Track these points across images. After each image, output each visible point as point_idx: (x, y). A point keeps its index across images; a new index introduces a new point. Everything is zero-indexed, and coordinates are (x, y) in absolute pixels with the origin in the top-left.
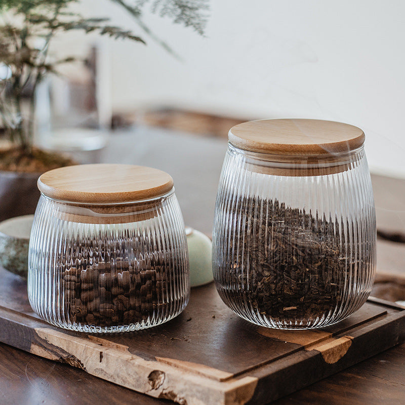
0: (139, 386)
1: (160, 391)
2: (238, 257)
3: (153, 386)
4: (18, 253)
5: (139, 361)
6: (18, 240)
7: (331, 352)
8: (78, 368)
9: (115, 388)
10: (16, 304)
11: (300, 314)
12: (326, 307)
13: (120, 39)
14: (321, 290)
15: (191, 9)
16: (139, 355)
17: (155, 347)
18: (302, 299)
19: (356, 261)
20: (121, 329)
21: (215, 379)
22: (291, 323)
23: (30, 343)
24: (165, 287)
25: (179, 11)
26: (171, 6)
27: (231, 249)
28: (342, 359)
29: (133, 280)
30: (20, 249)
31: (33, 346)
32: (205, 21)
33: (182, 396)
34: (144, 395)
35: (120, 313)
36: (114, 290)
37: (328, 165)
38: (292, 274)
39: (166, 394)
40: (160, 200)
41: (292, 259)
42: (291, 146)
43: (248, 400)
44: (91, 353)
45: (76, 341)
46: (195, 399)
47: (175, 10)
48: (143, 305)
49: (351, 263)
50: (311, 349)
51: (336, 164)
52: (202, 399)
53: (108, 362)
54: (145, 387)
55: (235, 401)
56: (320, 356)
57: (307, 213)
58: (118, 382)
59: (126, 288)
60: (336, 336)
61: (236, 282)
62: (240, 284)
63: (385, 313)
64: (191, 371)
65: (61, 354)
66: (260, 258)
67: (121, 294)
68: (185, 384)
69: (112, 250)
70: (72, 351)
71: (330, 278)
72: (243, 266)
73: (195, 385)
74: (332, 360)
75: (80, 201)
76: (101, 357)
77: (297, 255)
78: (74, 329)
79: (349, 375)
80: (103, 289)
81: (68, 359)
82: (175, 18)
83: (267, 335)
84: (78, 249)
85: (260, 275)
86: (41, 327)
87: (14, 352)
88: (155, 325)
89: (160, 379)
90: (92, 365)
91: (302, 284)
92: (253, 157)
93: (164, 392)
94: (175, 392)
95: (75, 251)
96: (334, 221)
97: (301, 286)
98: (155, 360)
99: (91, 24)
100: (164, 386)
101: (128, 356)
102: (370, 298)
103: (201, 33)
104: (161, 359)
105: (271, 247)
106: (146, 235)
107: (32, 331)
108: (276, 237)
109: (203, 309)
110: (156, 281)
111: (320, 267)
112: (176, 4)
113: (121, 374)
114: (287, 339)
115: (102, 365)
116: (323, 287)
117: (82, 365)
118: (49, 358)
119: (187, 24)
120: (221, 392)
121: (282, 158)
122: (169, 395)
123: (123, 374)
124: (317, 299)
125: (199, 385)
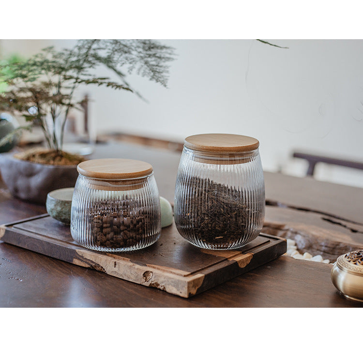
0: (138, 280)
1: (150, 282)
2: (190, 209)
3: (146, 280)
4: (62, 209)
5: (137, 266)
6: (62, 201)
7: (242, 261)
8: (101, 271)
9: (123, 282)
10: (62, 237)
11: (225, 241)
12: (239, 236)
13: (118, 89)
14: (236, 227)
15: (159, 72)
16: (137, 263)
17: (145, 259)
18: (226, 232)
19: (255, 212)
20: (122, 250)
21: (181, 275)
22: (219, 246)
23: (73, 258)
24: (149, 226)
25: (152, 74)
26: (147, 71)
27: (186, 205)
28: (248, 265)
29: (132, 222)
30: (63, 206)
31: (74, 260)
32: (167, 79)
33: (163, 285)
34: (140, 285)
35: (124, 240)
36: (122, 228)
37: (241, 158)
38: (221, 218)
39: (153, 284)
40: (147, 178)
41: (221, 210)
42: (221, 148)
43: (199, 286)
44: (109, 263)
45: (100, 256)
46: (170, 286)
47: (150, 73)
48: (137, 236)
49: (253, 212)
50: (231, 260)
51: (245, 158)
52: (174, 286)
53: (119, 267)
54: (141, 280)
55: (193, 287)
56: (236, 263)
57: (226, 186)
58: (125, 278)
59: (128, 226)
60: (243, 253)
61: (189, 223)
62: (191, 224)
63: (269, 241)
64: (167, 271)
65: (91, 263)
66: (203, 210)
67: (126, 230)
68: (165, 278)
69: (118, 206)
70: (98, 262)
71: (241, 221)
72: (193, 214)
73: (170, 278)
74: (243, 266)
75: (103, 178)
76: (115, 264)
77: (223, 208)
78: (96, 249)
79: (252, 274)
80: (115, 227)
81: (95, 266)
82: (150, 77)
83: (206, 252)
84: (98, 206)
85: (203, 220)
86: (79, 249)
87: (63, 263)
88: (141, 248)
89: (150, 275)
90: (110, 269)
91: (226, 224)
92: (198, 154)
93: (152, 283)
94: (159, 283)
95: (97, 207)
96: (240, 191)
97: (225, 225)
98: (146, 266)
99: (100, 81)
100: (152, 279)
101: (131, 264)
102: (261, 233)
103: (165, 86)
104: (150, 265)
105: (210, 204)
106: (137, 198)
107: (74, 251)
108: (212, 198)
109: (168, 240)
110: (144, 223)
111: (236, 214)
112: (150, 70)
113: (127, 274)
114: (218, 255)
115: (116, 269)
116: (237, 226)
117: (104, 269)
118: (84, 266)
119: (157, 81)
120: (185, 282)
121: (215, 155)
122: (155, 285)
123: (128, 274)
124: (234, 233)
125: (173, 278)
